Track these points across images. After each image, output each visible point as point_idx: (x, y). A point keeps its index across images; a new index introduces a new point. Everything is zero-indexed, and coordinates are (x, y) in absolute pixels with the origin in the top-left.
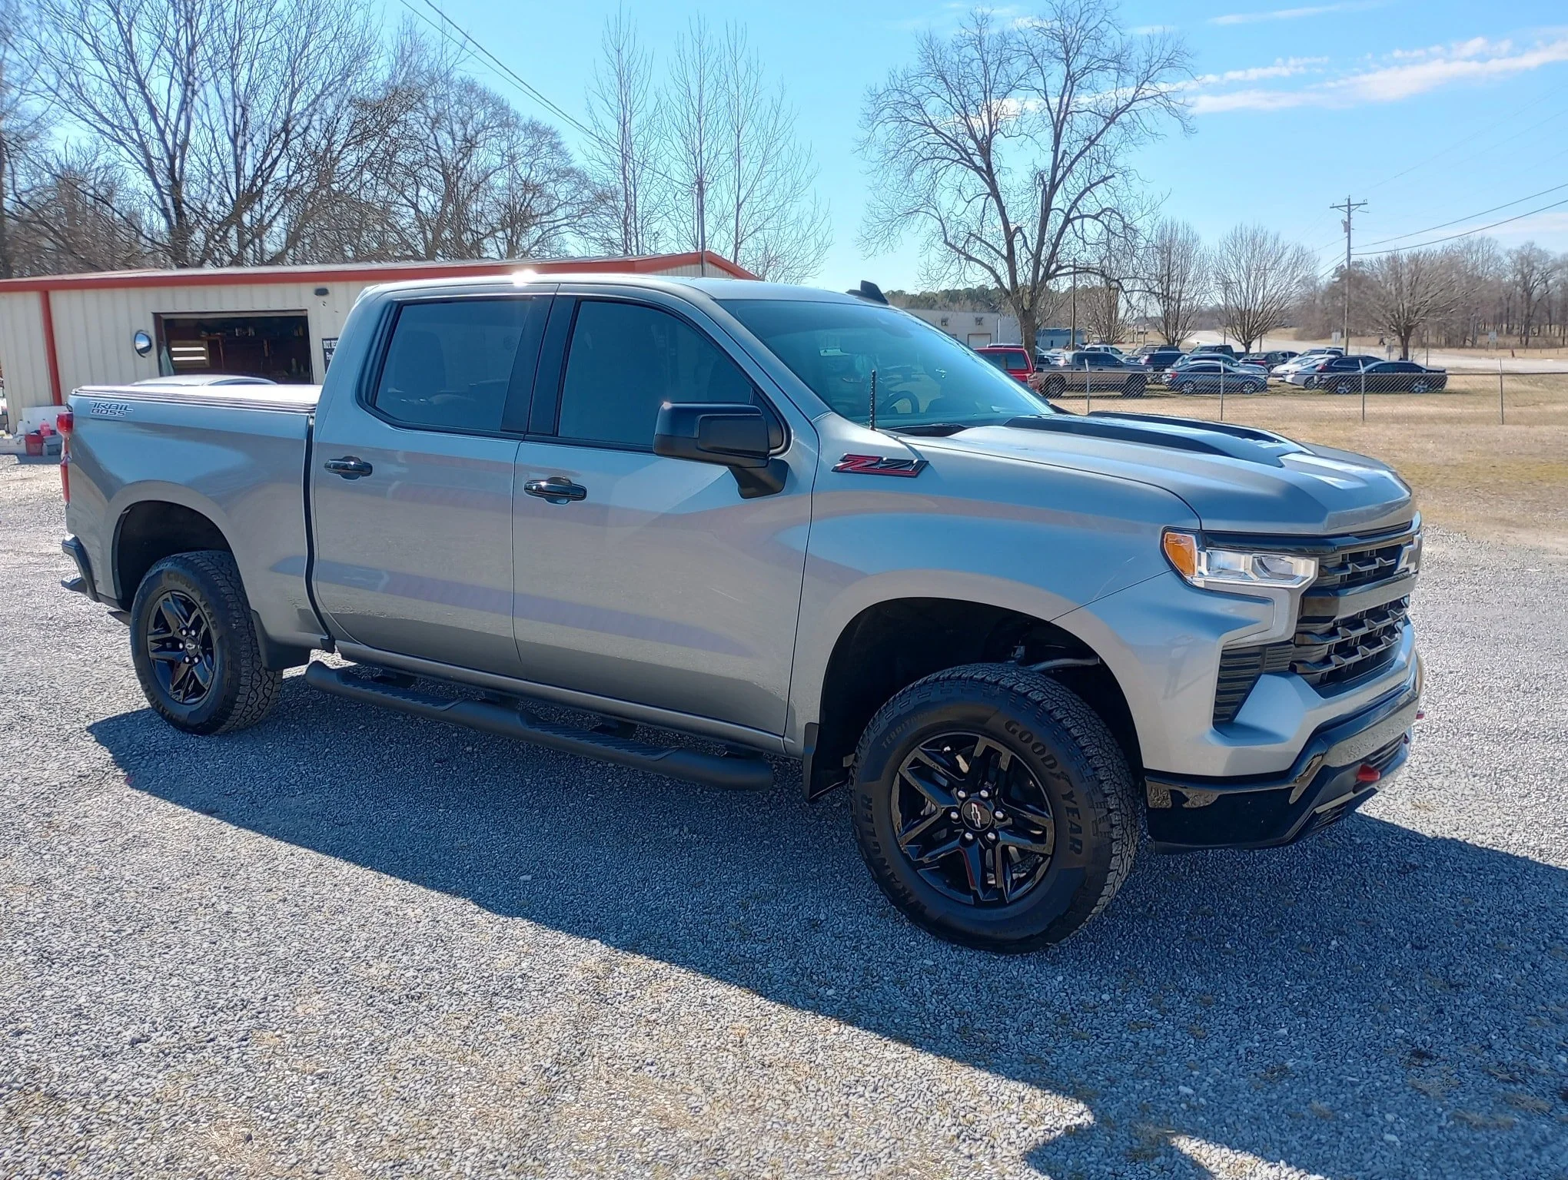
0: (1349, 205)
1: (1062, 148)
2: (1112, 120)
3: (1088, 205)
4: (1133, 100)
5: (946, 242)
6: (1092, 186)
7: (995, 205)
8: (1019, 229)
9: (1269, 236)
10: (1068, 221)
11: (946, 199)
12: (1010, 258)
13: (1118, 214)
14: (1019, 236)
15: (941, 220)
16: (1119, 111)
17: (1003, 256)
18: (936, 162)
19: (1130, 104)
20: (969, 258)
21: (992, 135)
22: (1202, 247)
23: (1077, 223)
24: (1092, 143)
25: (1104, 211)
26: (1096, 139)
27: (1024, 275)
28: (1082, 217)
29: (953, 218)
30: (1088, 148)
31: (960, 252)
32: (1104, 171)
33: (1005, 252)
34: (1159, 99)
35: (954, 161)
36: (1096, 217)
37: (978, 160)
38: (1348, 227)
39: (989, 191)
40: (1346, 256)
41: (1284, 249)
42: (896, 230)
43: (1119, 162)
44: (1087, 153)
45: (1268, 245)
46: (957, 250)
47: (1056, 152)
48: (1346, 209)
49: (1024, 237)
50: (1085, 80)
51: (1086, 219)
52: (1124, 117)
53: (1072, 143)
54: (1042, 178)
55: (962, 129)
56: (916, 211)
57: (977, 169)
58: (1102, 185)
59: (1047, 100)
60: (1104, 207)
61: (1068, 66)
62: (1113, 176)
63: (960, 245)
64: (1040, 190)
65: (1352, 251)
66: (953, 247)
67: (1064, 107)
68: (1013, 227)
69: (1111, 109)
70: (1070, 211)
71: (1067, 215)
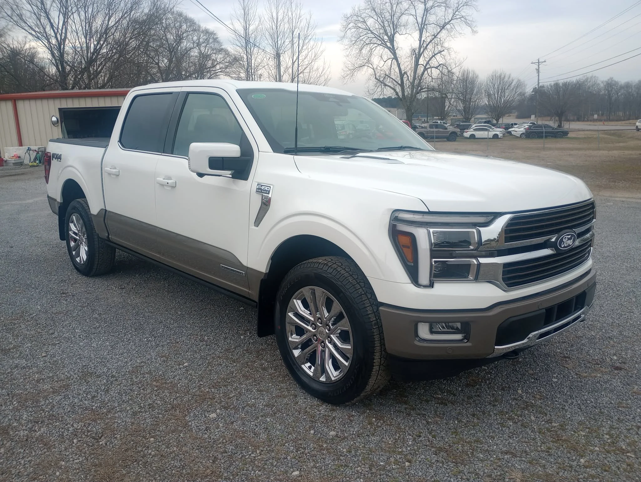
0: (539, 62)
1: (423, 39)
2: (443, 27)
3: (434, 63)
4: (452, 19)
5: (376, 78)
6: (435, 55)
7: (396, 63)
8: (405, 73)
9: (506, 75)
10: (425, 69)
11: (375, 60)
12: (402, 86)
13: (446, 66)
14: (405, 76)
15: (374, 69)
16: (446, 24)
17: (399, 84)
18: (372, 45)
19: (450, 21)
20: (385, 85)
21: (394, 34)
22: (479, 80)
23: (429, 70)
24: (435, 37)
25: (440, 65)
26: (437, 35)
27: (408, 91)
28: (431, 67)
29: (379, 68)
30: (433, 39)
31: (382, 83)
32: (439, 48)
33: (400, 82)
34: (462, 19)
35: (379, 45)
36: (436, 68)
37: (388, 44)
38: (538, 71)
39: (393, 57)
40: (537, 83)
41: (513, 80)
42: (355, 73)
43: (446, 45)
44: (433, 41)
45: (506, 79)
46: (380, 82)
47: (420, 41)
48: (537, 64)
49: (408, 76)
50: (432, 11)
51: (432, 69)
52: (448, 27)
53: (427, 37)
54: (415, 51)
55: (382, 31)
56: (364, 65)
57: (389, 48)
58: (439, 54)
59: (416, 19)
60: (440, 63)
61: (425, 5)
62: (444, 51)
63: (381, 79)
64: (414, 57)
65: (540, 81)
66: (379, 80)
67: (423, 22)
68: (403, 72)
69: (442, 23)
70: (426, 65)
71: (425, 67)
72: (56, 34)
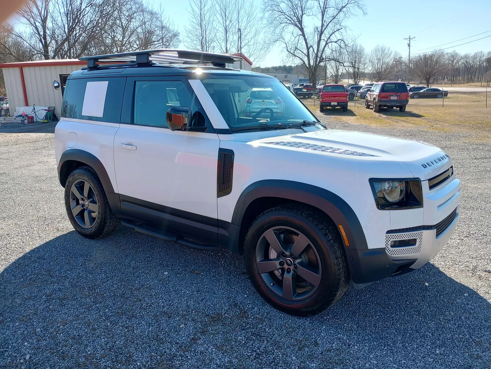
0: (410, 38)
1: (324, 19)
2: (341, 10)
3: (333, 38)
4: (347, 4)
5: (287, 50)
6: (335, 32)
7: (303, 38)
8: (311, 46)
9: (386, 48)
10: (327, 43)
11: (288, 37)
12: (308, 56)
13: (343, 41)
14: (311, 49)
15: (286, 43)
16: (343, 7)
17: (306, 55)
19: (346, 5)
20: (295, 56)
21: (303, 15)
23: (330, 44)
24: (334, 18)
25: (338, 40)
26: (336, 16)
28: (331, 42)
29: (290, 42)
31: (292, 54)
32: (338, 27)
33: (306, 53)
34: (356, 3)
35: (289, 23)
36: (336, 42)
37: (298, 24)
38: (409, 45)
39: (301, 33)
40: (408, 55)
41: (391, 52)
42: (271, 46)
43: (343, 24)
44: (333, 21)
45: (386, 51)
47: (322, 21)
48: (409, 39)
49: (313, 49)
51: (333, 43)
52: (344, 9)
53: (327, 18)
54: (317, 29)
57: (298, 27)
58: (337, 32)
59: (319, 4)
62: (341, 29)
63: (292, 52)
65: (410, 53)
66: (290, 52)
67: (325, 7)
68: (309, 46)
69: (340, 7)
70: (327, 40)
71: (326, 42)
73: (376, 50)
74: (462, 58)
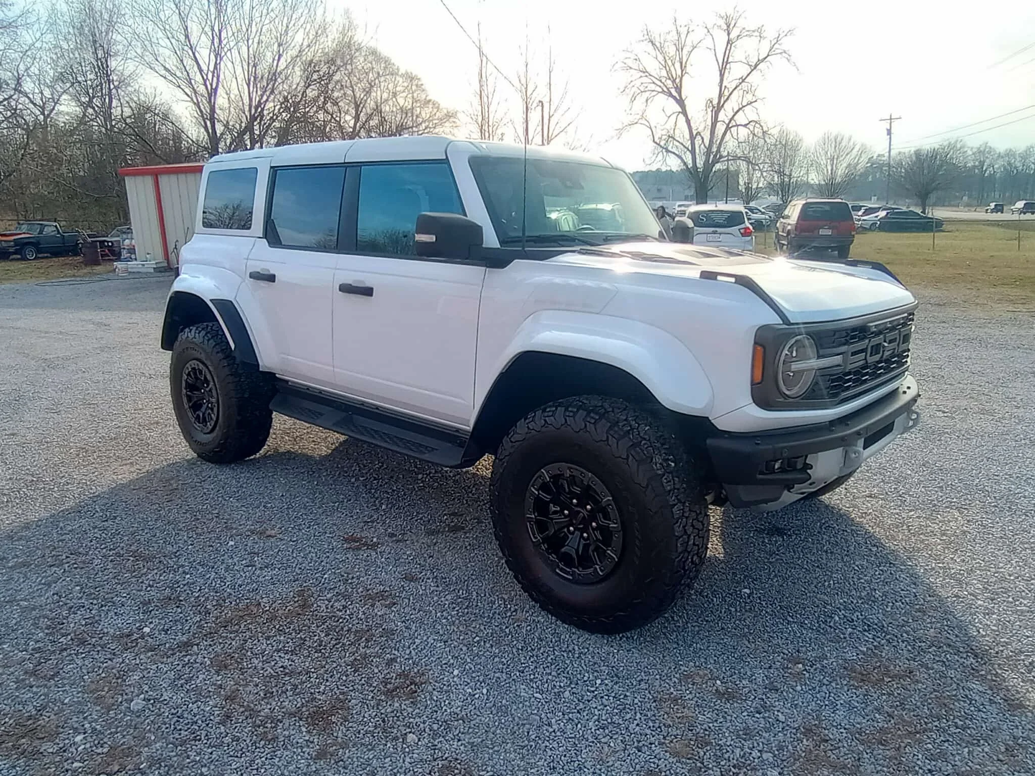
0: (891, 119)
1: (724, 84)
2: (755, 68)
3: (741, 119)
4: (768, 55)
5: (654, 141)
6: (743, 107)
7: (684, 119)
8: (699, 134)
10: (728, 128)
11: (654, 115)
12: (693, 152)
13: (759, 124)
14: (699, 138)
15: (651, 128)
16: (760, 61)
17: (688, 149)
18: (648, 93)
19: (766, 57)
20: (668, 151)
22: (804, 145)
23: (734, 130)
24: (743, 81)
25: (750, 122)
26: (746, 77)
27: (700, 163)
28: (737, 126)
29: (659, 127)
30: (740, 83)
31: (663, 148)
32: (749, 97)
33: (690, 148)
34: (784, 54)
35: (659, 93)
36: (745, 126)
37: (673, 91)
38: (889, 132)
39: (681, 110)
40: (888, 150)
41: (854, 145)
43: (760, 91)
44: (740, 87)
45: (843, 144)
46: (661, 146)
47: (721, 87)
48: (889, 121)
49: (702, 138)
50: (739, 43)
51: (739, 127)
52: (763, 64)
53: (730, 80)
54: (712, 102)
55: (664, 73)
56: (636, 123)
57: (674, 98)
58: (749, 106)
59: (716, 55)
60: (750, 120)
61: (729, 34)
62: (756, 101)
63: (662, 143)
64: (709, 110)
65: (892, 147)
66: (659, 145)
67: (725, 60)
68: (695, 133)
69: (754, 61)
70: (730, 121)
71: (728, 125)
72: (205, 81)
73: (825, 140)
74: (1000, 156)
